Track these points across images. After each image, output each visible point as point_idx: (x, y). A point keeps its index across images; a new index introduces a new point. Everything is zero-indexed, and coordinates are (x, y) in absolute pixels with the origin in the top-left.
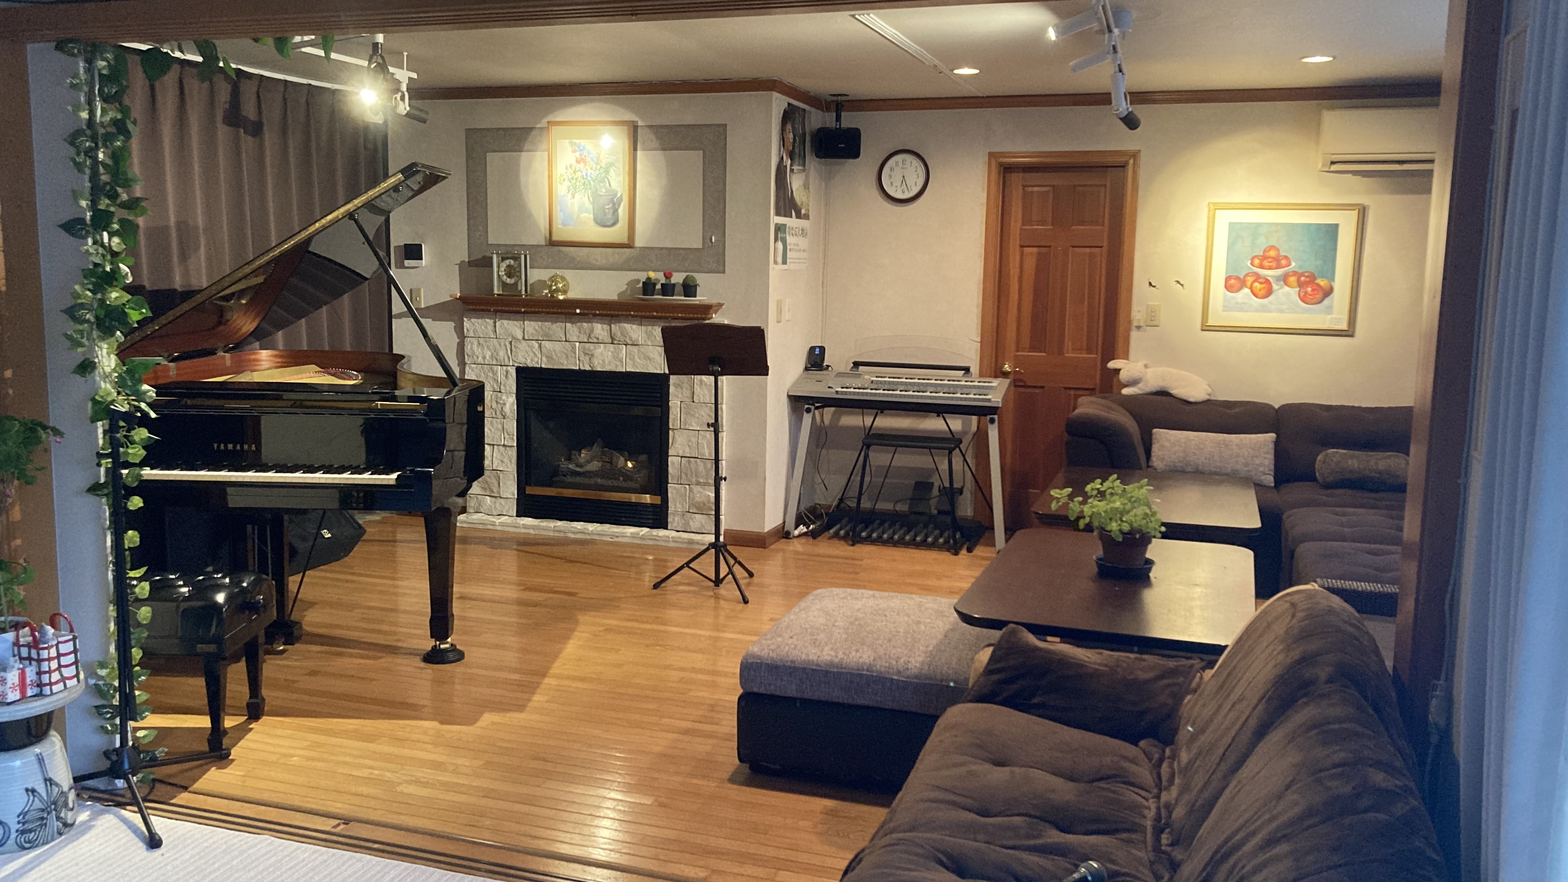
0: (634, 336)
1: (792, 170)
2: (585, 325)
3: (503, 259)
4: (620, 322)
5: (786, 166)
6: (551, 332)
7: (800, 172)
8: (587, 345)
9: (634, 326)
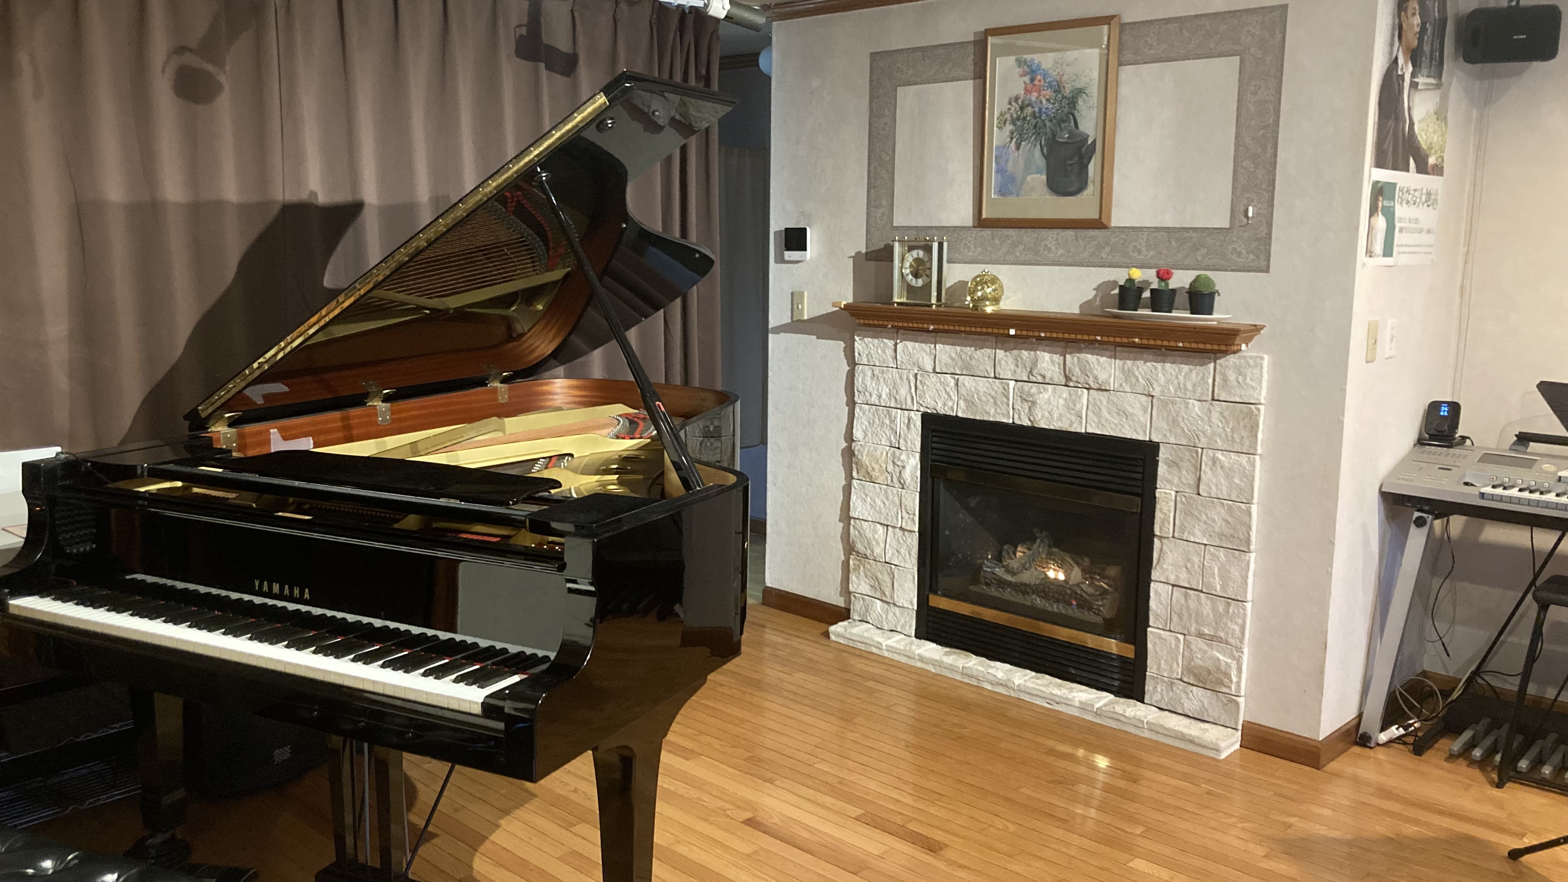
0: (1102, 377)
1: (1414, 85)
2: (1025, 353)
3: (911, 249)
4: (1080, 351)
5: (1402, 76)
6: (973, 362)
7: (1429, 88)
8: (1027, 386)
9: (1103, 359)
